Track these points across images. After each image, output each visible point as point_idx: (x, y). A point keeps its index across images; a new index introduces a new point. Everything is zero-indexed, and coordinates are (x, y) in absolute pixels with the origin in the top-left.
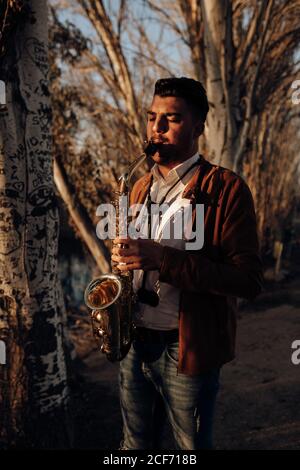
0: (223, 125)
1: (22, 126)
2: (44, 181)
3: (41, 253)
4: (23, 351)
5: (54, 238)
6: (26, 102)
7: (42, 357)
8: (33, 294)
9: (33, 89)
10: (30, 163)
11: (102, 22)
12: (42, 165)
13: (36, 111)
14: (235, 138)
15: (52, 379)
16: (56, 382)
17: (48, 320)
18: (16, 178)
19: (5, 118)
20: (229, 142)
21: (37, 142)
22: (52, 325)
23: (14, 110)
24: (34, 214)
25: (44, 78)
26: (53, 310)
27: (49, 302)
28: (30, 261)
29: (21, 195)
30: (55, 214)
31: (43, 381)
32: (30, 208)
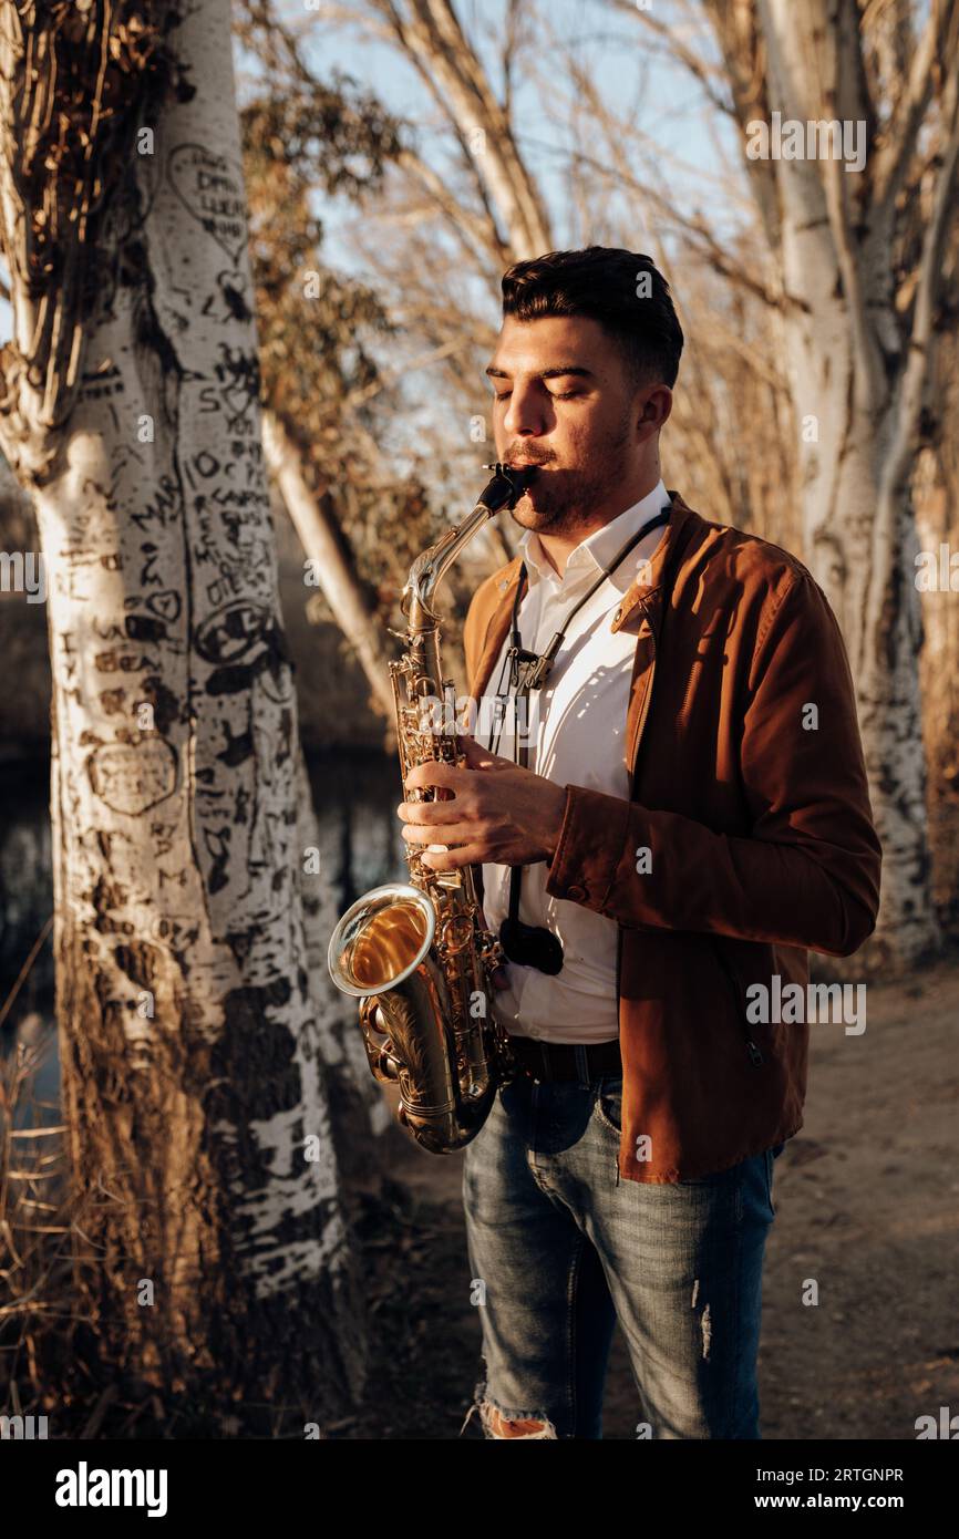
0: (840, 370)
1: (168, 420)
2: (242, 583)
3: (240, 807)
4: (197, 1109)
5: (280, 759)
6: (177, 344)
7: (255, 1125)
8: (221, 933)
9: (199, 303)
10: (195, 532)
11: (451, 61)
12: (233, 538)
13: (210, 373)
14: (881, 411)
15: (290, 1195)
16: (303, 1203)
17: (270, 1011)
18: (156, 578)
19: (116, 398)
20: (862, 424)
21: (216, 467)
22: (284, 1028)
23: (139, 371)
24: (214, 687)
25: (229, 266)
26: (285, 982)
27: (271, 956)
28: (207, 832)
29: (171, 630)
30: (279, 687)
31: (261, 1198)
32: (203, 671)
